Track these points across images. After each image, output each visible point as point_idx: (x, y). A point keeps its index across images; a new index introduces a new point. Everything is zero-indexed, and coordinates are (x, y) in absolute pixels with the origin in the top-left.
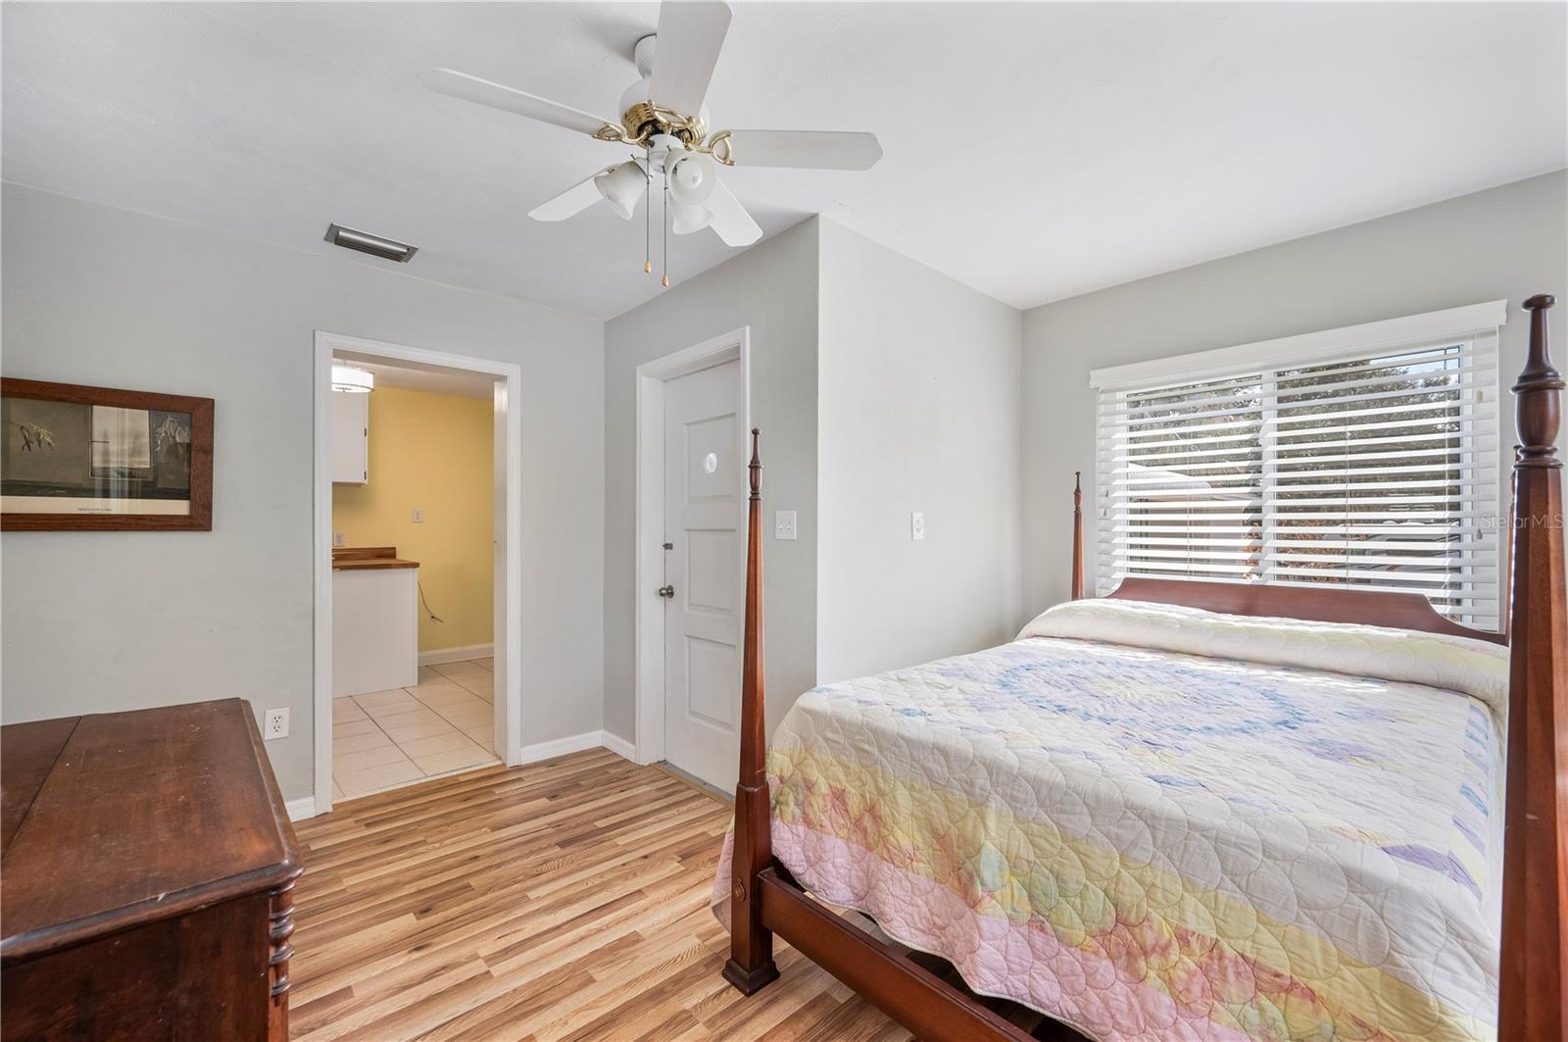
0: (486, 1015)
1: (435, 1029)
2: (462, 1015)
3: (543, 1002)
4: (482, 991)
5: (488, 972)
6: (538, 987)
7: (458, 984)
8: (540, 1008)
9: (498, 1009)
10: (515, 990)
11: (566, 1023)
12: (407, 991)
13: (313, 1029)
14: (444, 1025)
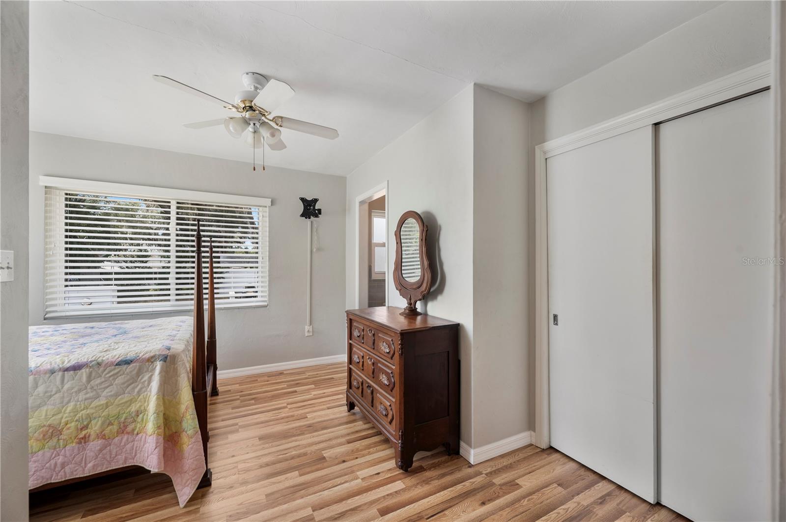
0: (316, 488)
1: (337, 486)
2: (327, 490)
3: (292, 489)
4: (317, 500)
5: (313, 511)
6: (292, 497)
7: (328, 506)
8: (293, 487)
9: (311, 490)
10: (302, 498)
11: (286, 478)
12: (352, 507)
13: (387, 495)
14: (334, 487)
